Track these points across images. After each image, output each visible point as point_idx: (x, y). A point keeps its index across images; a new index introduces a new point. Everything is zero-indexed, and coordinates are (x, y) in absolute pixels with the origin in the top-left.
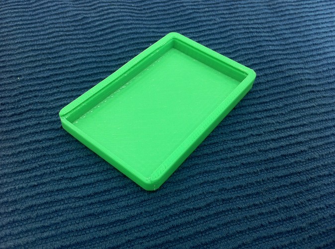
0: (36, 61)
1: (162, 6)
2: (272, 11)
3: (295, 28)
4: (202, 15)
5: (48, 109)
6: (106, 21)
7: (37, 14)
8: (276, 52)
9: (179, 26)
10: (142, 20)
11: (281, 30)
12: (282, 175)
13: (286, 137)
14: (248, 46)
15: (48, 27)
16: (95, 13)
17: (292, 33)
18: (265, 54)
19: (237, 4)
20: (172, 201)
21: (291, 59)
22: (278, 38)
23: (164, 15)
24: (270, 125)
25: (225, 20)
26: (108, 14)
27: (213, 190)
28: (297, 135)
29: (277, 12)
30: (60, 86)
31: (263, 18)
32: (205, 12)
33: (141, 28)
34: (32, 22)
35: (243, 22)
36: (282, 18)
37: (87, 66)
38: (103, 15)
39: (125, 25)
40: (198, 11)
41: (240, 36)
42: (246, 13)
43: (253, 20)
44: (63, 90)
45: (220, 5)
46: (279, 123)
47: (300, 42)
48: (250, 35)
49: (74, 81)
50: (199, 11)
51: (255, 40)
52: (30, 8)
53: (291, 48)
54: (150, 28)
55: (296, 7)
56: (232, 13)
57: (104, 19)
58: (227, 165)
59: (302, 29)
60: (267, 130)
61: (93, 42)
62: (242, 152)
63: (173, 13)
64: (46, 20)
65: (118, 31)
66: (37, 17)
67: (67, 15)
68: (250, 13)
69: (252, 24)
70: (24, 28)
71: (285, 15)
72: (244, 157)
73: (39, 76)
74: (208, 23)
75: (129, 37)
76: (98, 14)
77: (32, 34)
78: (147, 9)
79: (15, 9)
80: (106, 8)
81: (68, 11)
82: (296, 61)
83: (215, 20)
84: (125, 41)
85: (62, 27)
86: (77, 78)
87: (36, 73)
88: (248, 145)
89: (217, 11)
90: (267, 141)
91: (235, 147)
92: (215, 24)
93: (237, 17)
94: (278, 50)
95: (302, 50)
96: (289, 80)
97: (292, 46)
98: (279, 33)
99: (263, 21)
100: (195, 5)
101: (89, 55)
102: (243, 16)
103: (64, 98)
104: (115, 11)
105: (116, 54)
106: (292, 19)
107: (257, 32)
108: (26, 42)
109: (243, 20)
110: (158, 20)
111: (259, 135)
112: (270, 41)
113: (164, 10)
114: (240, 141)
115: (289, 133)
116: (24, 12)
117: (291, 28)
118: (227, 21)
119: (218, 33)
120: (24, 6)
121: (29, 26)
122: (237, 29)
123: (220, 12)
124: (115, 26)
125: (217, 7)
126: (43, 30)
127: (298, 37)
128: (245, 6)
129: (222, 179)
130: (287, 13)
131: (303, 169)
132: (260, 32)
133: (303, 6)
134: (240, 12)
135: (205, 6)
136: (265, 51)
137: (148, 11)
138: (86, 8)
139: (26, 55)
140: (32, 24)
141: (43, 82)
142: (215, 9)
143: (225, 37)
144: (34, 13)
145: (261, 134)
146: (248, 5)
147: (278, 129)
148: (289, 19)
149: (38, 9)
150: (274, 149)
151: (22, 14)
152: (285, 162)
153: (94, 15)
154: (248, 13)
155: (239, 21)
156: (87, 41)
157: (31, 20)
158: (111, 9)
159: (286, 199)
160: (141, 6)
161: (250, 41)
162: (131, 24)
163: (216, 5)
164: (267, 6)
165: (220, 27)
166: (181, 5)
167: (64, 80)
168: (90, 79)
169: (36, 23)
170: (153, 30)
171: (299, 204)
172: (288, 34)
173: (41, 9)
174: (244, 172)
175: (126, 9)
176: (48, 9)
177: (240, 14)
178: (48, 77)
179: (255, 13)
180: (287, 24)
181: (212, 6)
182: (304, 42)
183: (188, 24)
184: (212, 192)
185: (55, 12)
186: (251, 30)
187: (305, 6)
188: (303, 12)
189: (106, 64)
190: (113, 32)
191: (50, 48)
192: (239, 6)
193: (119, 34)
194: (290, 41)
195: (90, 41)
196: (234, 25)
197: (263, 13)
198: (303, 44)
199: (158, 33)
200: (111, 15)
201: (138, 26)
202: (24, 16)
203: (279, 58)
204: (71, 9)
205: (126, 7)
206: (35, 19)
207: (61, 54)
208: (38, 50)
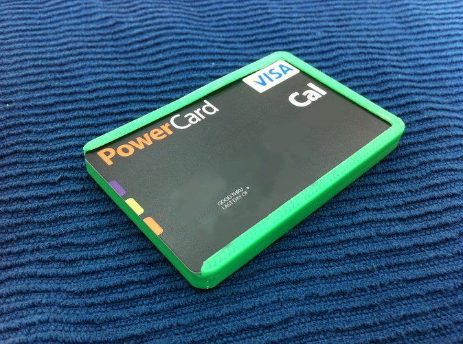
0: (37, 81)
1: (235, 13)
2: (404, 26)
3: (438, 51)
4: (295, 26)
5: (44, 152)
6: (149, 28)
7: (50, 17)
8: (407, 84)
9: (259, 41)
10: (204, 30)
11: (417, 53)
12: (414, 277)
13: (422, 216)
14: (364, 74)
15: (62, 35)
16: (134, 17)
17: (434, 58)
18: (390, 85)
19: (351, 14)
20: (225, 310)
21: (431, 95)
22: (411, 64)
23: (238, 24)
24: (396, 196)
25: (330, 34)
26: (154, 18)
27: (296, 296)
28: (440, 212)
29: (411, 28)
30: (67, 120)
31: (389, 35)
32: (301, 23)
33: (201, 40)
34: (39, 27)
35: (357, 39)
36: (420, 36)
37: (113, 92)
38: (146, 20)
39: (177, 34)
40: (289, 20)
41: (351, 58)
42: (363, 27)
43: (374, 36)
44: (72, 124)
45: (324, 14)
46: (411, 192)
47: (445, 71)
48: (367, 57)
49: (89, 112)
50: (292, 21)
51: (376, 64)
52: (40, 8)
53: (431, 80)
54: (214, 42)
55: (441, 22)
56: (341, 26)
57: (147, 26)
58: (323, 256)
59: (449, 53)
60: (391, 203)
61: (126, 59)
62: (348, 236)
63: (252, 23)
64: (61, 26)
65: (166, 42)
66: (49, 20)
67: (93, 19)
68: (370, 27)
69: (372, 42)
70: (27, 36)
71: (424, 32)
72: (351, 244)
73: (38, 103)
74: (304, 38)
75: (181, 52)
76: (139, 19)
77: (36, 44)
78: (213, 16)
79: (19, 8)
80: (151, 10)
81: (95, 14)
82: (440, 99)
83: (315, 34)
84: (175, 57)
85: (83, 36)
86: (96, 108)
87: (35, 98)
88: (359, 224)
89: (319, 22)
90: (390, 220)
92: (315, 40)
93: (350, 31)
94: (411, 81)
95: (448, 83)
97: (433, 77)
98: (413, 56)
99: (389, 39)
100: (285, 13)
101: (115, 76)
102: (359, 31)
103: (70, 137)
104: (163, 14)
105: (159, 77)
106: (434, 38)
107: (379, 54)
108: (27, 54)
109: (358, 36)
110: (228, 31)
111: (378, 210)
112: (400, 67)
113: (239, 18)
114: (345, 218)
115: (427, 209)
116: (31, 13)
117: (432, 51)
118: (333, 37)
119: (319, 53)
120: (33, 6)
121: (35, 33)
122: (349, 48)
123: (324, 24)
124: (161, 36)
125: (320, 17)
126: (54, 40)
127: (442, 64)
128: (363, 16)
129: (313, 278)
130: (427, 28)
131: (449, 269)
132: (383, 54)
133: (450, 21)
134: (354, 25)
135: (301, 15)
136: (392, 80)
137: (214, 19)
138: (123, 10)
139: (23, 73)
140: (40, 29)
141: (43, 111)
142: (316, 19)
143: (329, 60)
144: (46, 15)
145: (381, 209)
146: (367, 16)
147: (409, 203)
148: (429, 38)
149: (52, 10)
150: (403, 234)
151: (28, 16)
152: (420, 256)
153: (132, 19)
154: (366, 27)
155: (351, 36)
156: (118, 56)
157: (40, 24)
158: (159, 12)
159: (419, 318)
160: (205, 11)
161: (369, 66)
162: (186, 34)
163: (318, 14)
164: (397, 18)
165: (321, 45)
166: (264, 11)
167: (74, 110)
168: (115, 111)
169: (46, 29)
170: (219, 44)
172: (427, 59)
173: (56, 10)
174: (350, 270)
175: (181, 13)
176: (66, 11)
177: (353, 28)
178: (51, 105)
179: (376, 27)
180: (426, 45)
181: (313, 14)
182: (451, 71)
183: (273, 39)
184: (294, 300)
185: (76, 15)
186: (371, 50)
187: (454, 21)
188: (452, 29)
189: (142, 90)
190: (158, 44)
191: (61, 65)
192: (353, 16)
193: (166, 46)
194: (430, 69)
195: (122, 56)
196: (344, 42)
197: (390, 28)
198: (449, 75)
199: (226, 48)
200: (158, 21)
201: (197, 37)
202: (30, 18)
203: (414, 91)
204: (99, 10)
205: (182, 11)
206: (45, 24)
207: (76, 73)
208: (42, 66)
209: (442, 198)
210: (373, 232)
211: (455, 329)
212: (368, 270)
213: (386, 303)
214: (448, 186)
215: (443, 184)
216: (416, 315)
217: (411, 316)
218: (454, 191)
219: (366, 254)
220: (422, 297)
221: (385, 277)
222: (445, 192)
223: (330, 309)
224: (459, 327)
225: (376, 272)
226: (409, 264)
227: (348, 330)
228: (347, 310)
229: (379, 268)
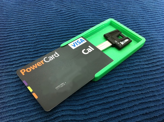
0: (41, 29)
1: (94, 6)
2: (143, 10)
3: (153, 17)
4: (112, 10)
5: (49, 49)
6: (70, 12)
7: (40, 8)
8: (145, 27)
9: (102, 15)
10: (86, 12)
11: (147, 18)
13: (151, 63)
14: (133, 24)
15: (45, 14)
16: (65, 8)
17: (152, 19)
18: (141, 28)
19: (128, 6)
20: (105, 87)
21: (152, 31)
22: (146, 21)
23: (95, 10)
24: (144, 58)
25: (122, 13)
26: (71, 9)
28: (156, 62)
29: (145, 10)
30: (53, 40)
31: (139, 13)
32: (114, 9)
33: (86, 15)
34: (38, 11)
35: (130, 14)
36: (148, 13)
37: (64, 31)
38: (69, 9)
39: (79, 14)
40: (110, 9)
41: (129, 20)
42: (131, 10)
43: (135, 13)
44: (55, 41)
45: (120, 6)
46: (148, 57)
47: (156, 23)
48: (134, 20)
49: (59, 37)
50: (111, 9)
51: (136, 22)
52: (36, 5)
53: (152, 26)
54: (90, 16)
55: (154, 8)
56: (125, 10)
57: (70, 11)
58: (127, 74)
59: (157, 18)
60: (143, 60)
61: (65, 21)
62: (133, 69)
63: (99, 10)
64: (44, 11)
65: (76, 16)
66: (40, 9)
67: (53, 9)
68: (133, 10)
69: (134, 15)
70: (34, 14)
71: (149, 11)
72: (134, 70)
73: (44, 35)
74: (115, 14)
75: (81, 19)
76: (67, 9)
77: (38, 17)
78: (88, 7)
79: (30, 6)
80: (70, 6)
81: (54, 7)
82: (154, 32)
83: (118, 13)
84: (79, 21)
85: (51, 14)
86: (60, 36)
87: (42, 33)
88: (136, 65)
89: (119, 9)
90: (143, 64)
91: (130, 66)
92: (118, 14)
93: (128, 12)
94: (146, 26)
95: (157, 27)
96: (152, 39)
97: (152, 25)
98: (146, 19)
99: (139, 14)
100: (109, 6)
101: (64, 27)
102: (130, 11)
103: (55, 44)
104: (74, 8)
105: (76, 27)
106: (152, 13)
107: (137, 18)
108: (36, 20)
109: (130, 13)
110: (93, 12)
111: (140, 62)
112: (143, 22)
113: (95, 8)
114: (132, 64)
115: (153, 61)
116: (34, 7)
117: (151, 17)
118: (123, 14)
119: (120, 19)
120: (34, 5)
121: (37, 13)
122: (128, 17)
123: (120, 10)
124: (75, 14)
125: (119, 7)
126: (43, 16)
127: (155, 21)
128: (131, 7)
129: (125, 79)
130: (150, 10)
131: (159, 76)
132: (138, 19)
133: (156, 8)
134: (129, 10)
135: (113, 7)
136: (141, 26)
137: (88, 8)
138: (61, 6)
139: (37, 26)
140: (38, 12)
141: (46, 37)
142: (118, 8)
143: (123, 20)
144: (38, 8)
145: (141, 62)
146: (132, 7)
147: (148, 60)
148: (150, 13)
149: (40, 6)
150: (147, 68)
151: (33, 8)
152: (152, 73)
153: (65, 9)
154: (132, 10)
155: (128, 13)
156: (63, 21)
157: (37, 11)
158: (72, 7)
159: (152, 88)
160: (85, 6)
161: (134, 22)
162: (82, 14)
163: (118, 7)
164: (141, 7)
165: (120, 16)
166: (103, 6)
167: (55, 37)
168: (66, 37)
169: (40, 12)
170: (91, 16)
171: (158, 90)
172: (150, 20)
173: (41, 6)
174: (134, 77)
175: (79, 7)
176: (44, 7)
177: (129, 11)
178: (48, 35)
179: (135, 10)
180: (150, 16)
181: (117, 7)
182: (157, 23)
183: (106, 14)
184: (121, 84)
185: (48, 8)
186: (134, 18)
187: (157, 8)
188: (157, 10)
189: (72, 31)
190: (74, 17)
191: (47, 23)
192: (128, 7)
193: (77, 18)
194: (151, 23)
195: (64, 21)
196: (127, 15)
197: (139, 11)
198: (157, 25)
199: (93, 18)
200: (73, 10)
201: (84, 14)
202: (34, 9)
203: (147, 30)
204: (55, 6)
205: (79, 6)
206: (39, 11)
207: (52, 26)
208: (42, 24)
209: (156, 58)
210: (139, 68)
211: (161, 90)
212: (139, 77)
213: (144, 85)
214: (158, 56)
215: (156, 55)
216: (152, 87)
217: (150, 87)
218: (159, 57)
219: (138, 73)
220: (153, 83)
221: (143, 78)
222: (157, 57)
223: (130, 86)
224: (162, 90)
225: (141, 77)
226: (149, 75)
227: (135, 91)
228: (134, 86)
229: (141, 76)
